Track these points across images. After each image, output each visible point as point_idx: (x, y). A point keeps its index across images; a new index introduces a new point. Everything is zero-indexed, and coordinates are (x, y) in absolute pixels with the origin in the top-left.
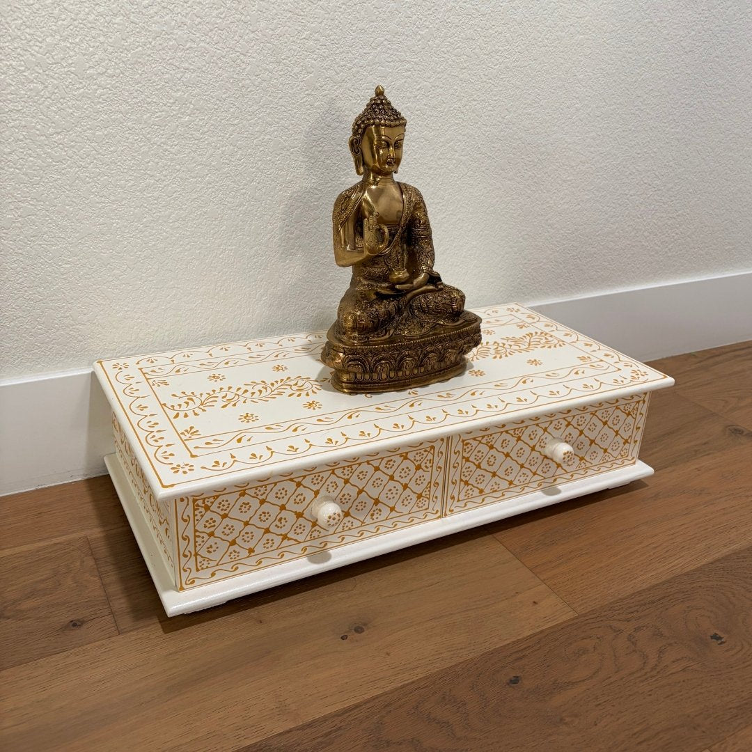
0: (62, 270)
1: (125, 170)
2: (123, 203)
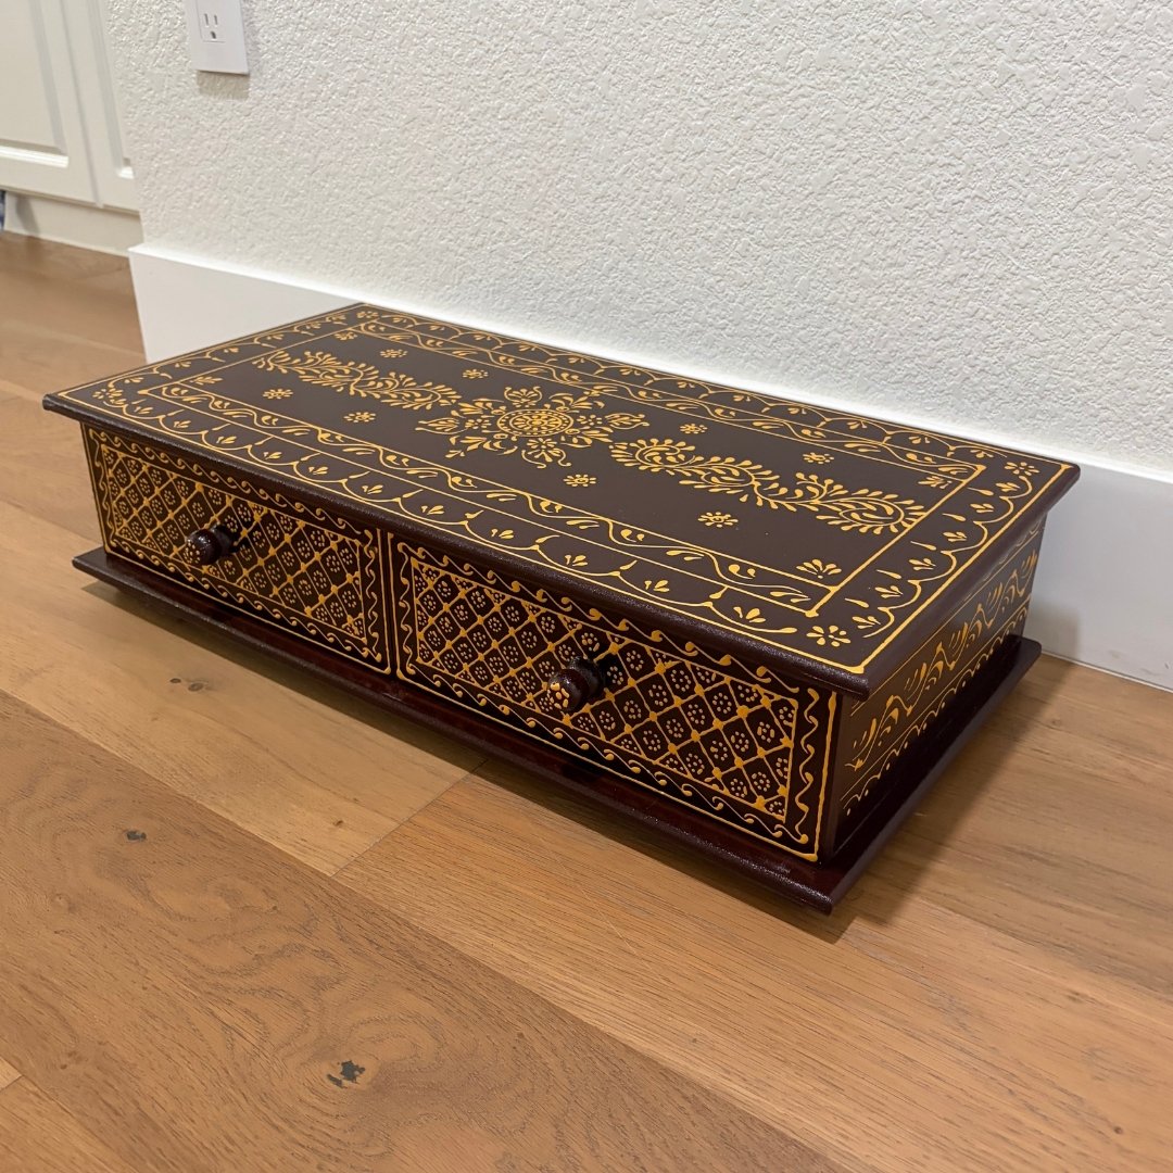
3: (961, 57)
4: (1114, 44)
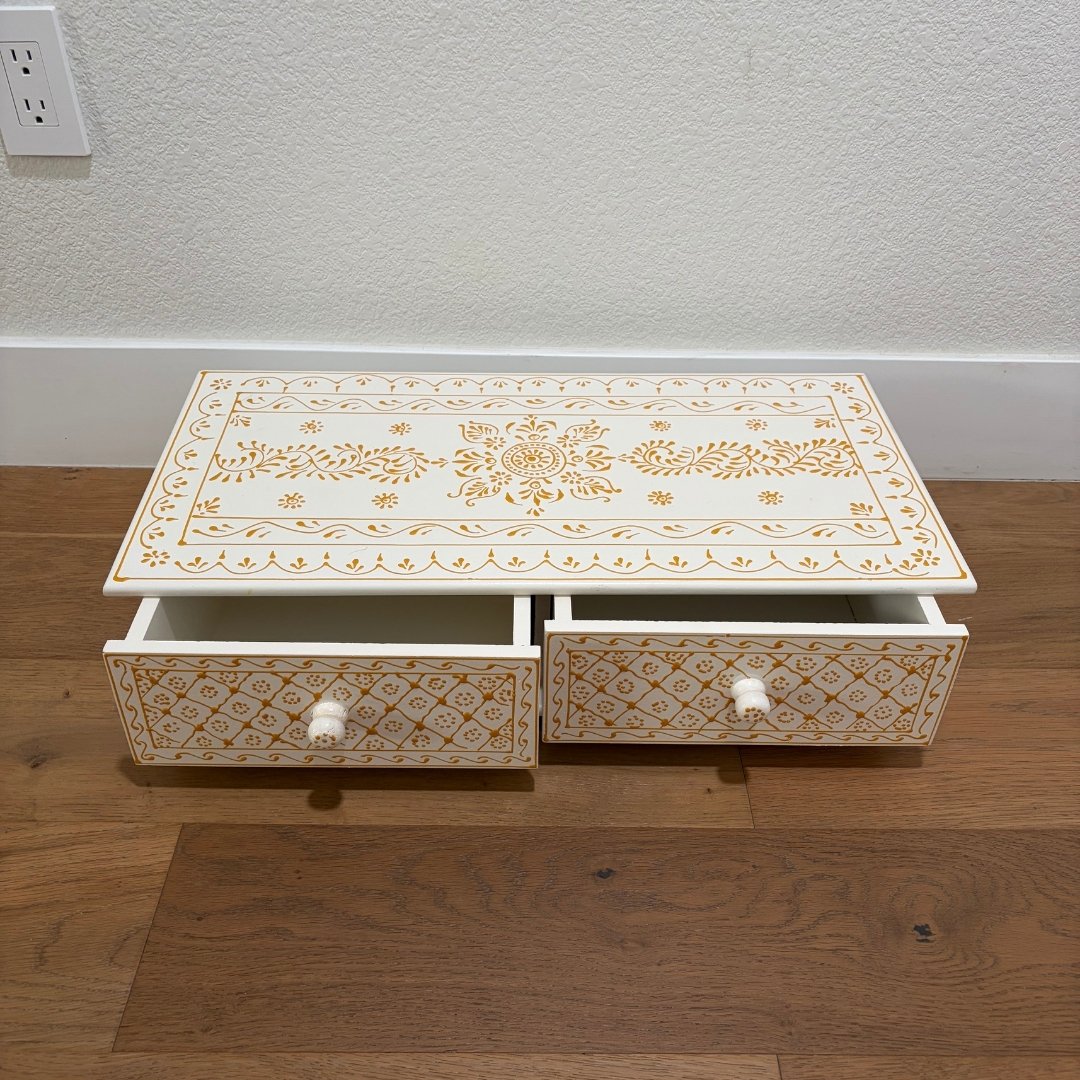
3: (848, 111)
4: (955, 98)
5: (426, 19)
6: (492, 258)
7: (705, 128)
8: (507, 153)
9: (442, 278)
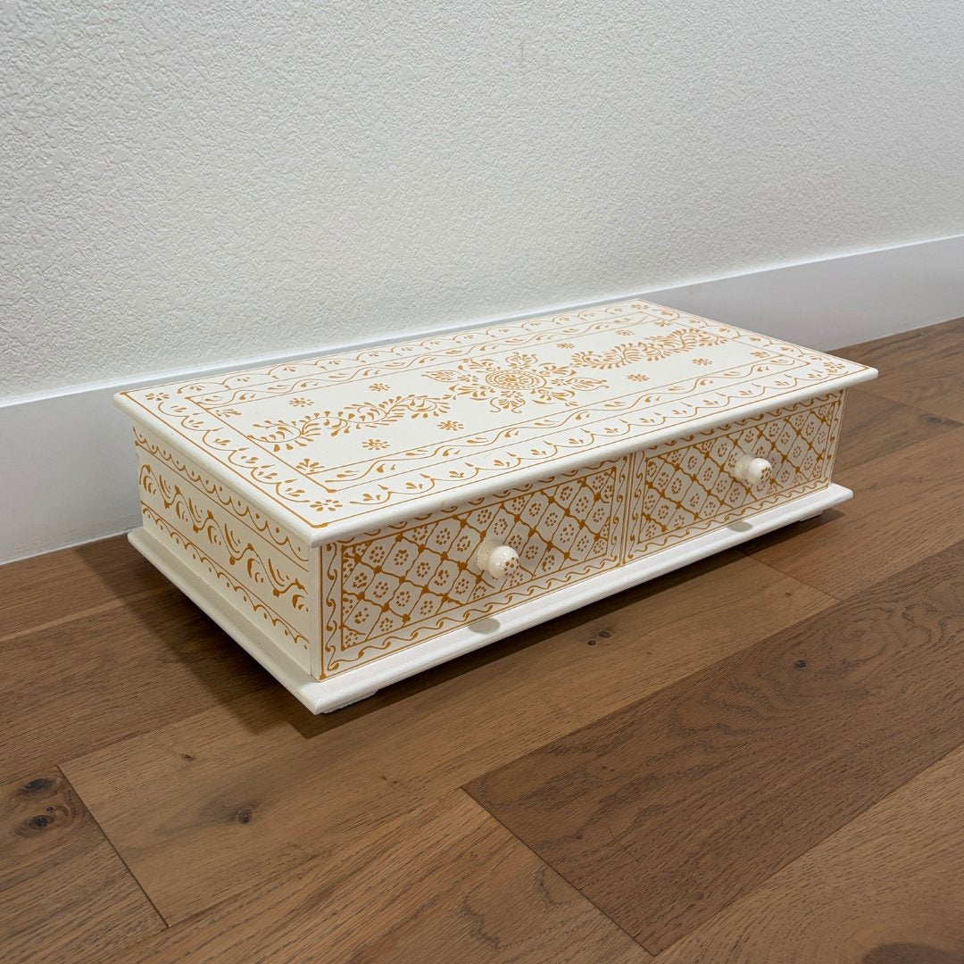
0: (158, 235)
1: (235, 103)
2: (231, 147)
5: (286, 17)
6: (341, 249)
7: (497, 111)
8: (354, 144)
9: (300, 276)
